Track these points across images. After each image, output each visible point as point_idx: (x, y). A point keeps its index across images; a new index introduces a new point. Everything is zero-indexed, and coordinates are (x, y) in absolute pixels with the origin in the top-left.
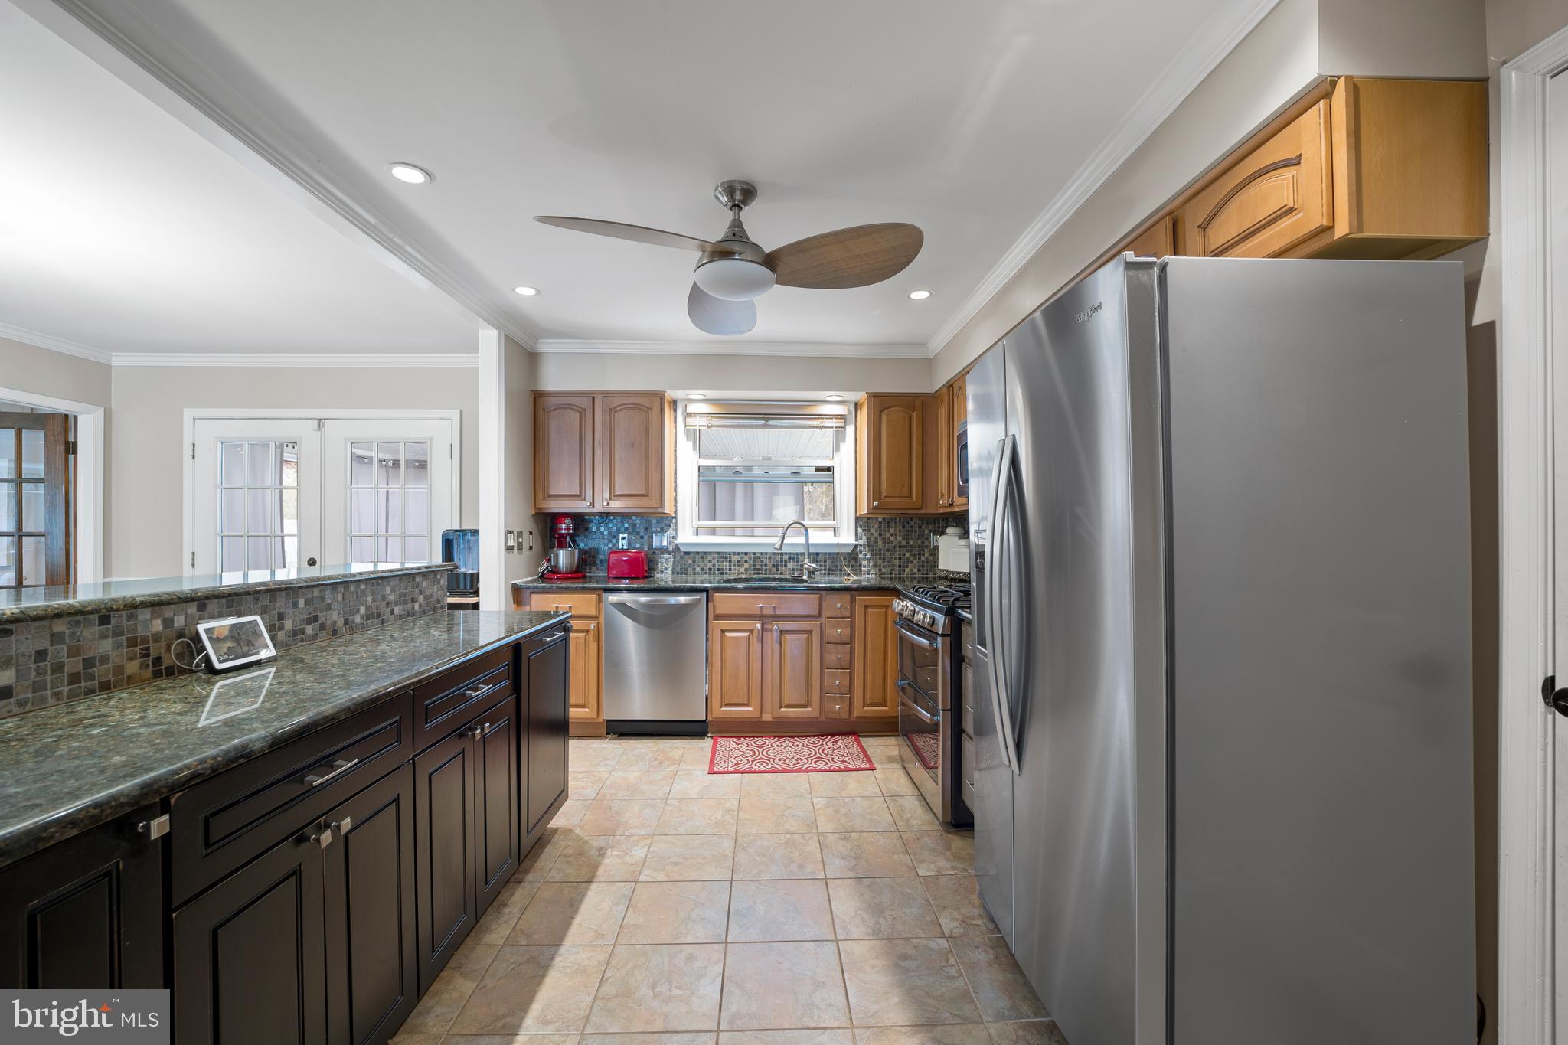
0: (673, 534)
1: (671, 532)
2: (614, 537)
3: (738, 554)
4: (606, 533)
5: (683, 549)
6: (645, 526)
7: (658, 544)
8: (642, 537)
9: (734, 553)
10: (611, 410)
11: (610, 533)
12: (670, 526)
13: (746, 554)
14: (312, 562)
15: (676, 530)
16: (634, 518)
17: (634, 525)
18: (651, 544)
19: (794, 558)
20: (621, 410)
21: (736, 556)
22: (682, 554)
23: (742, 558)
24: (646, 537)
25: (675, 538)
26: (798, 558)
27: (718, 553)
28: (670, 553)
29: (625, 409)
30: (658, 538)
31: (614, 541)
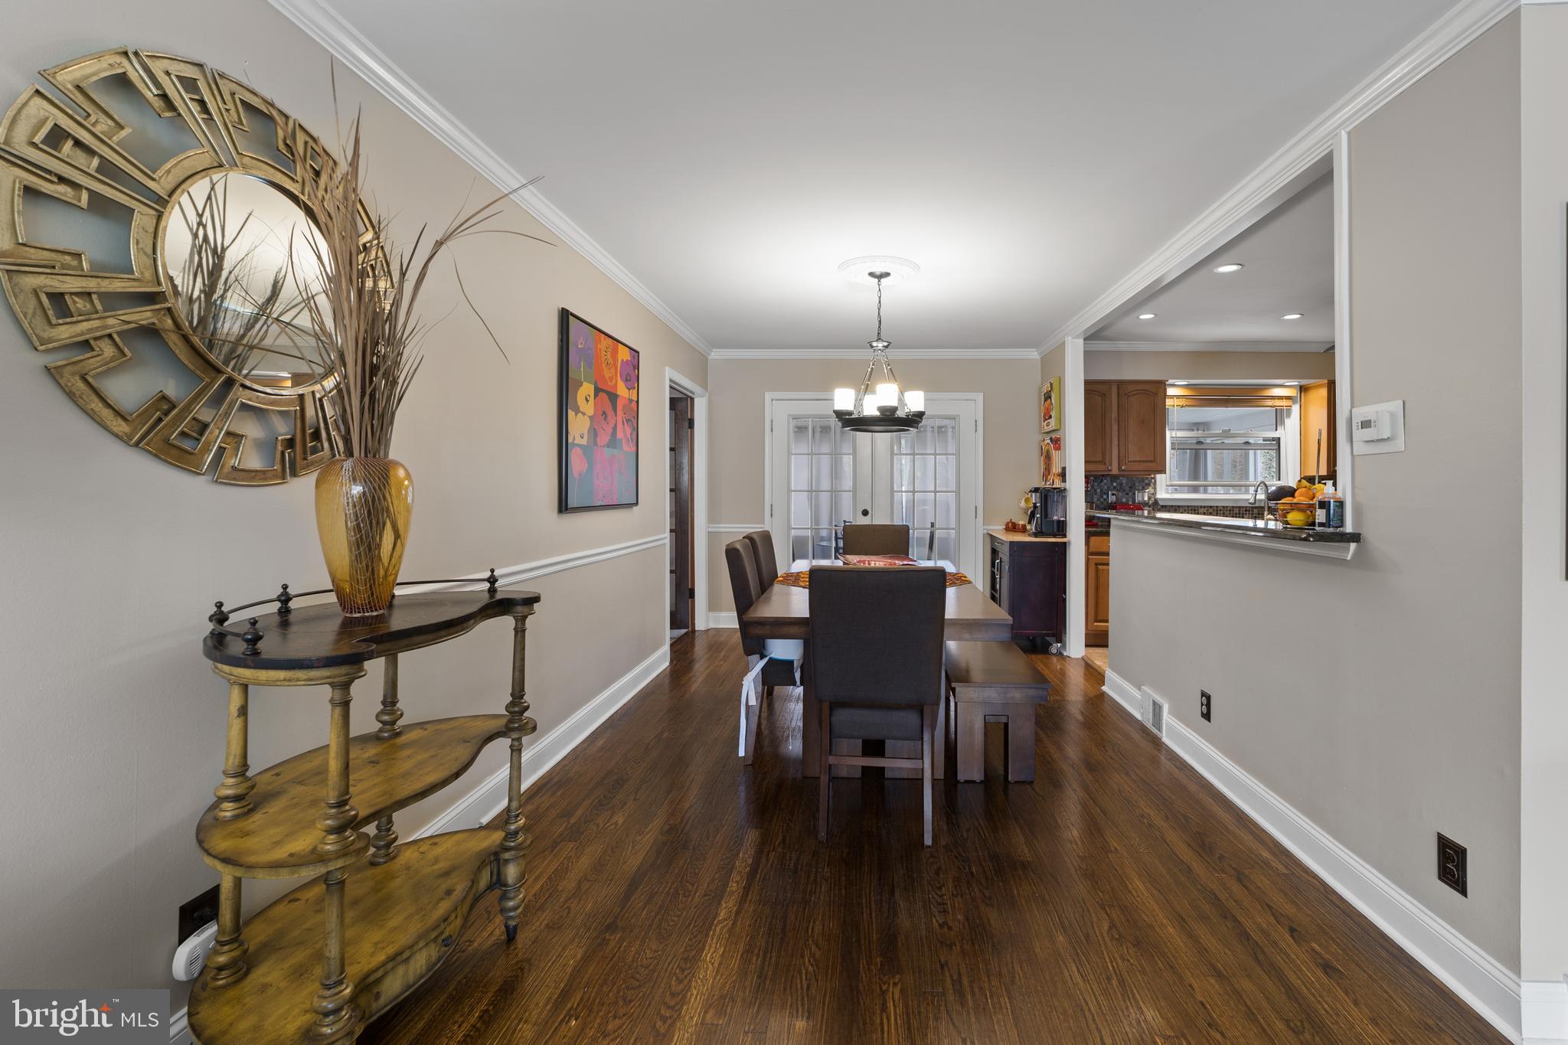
0: (1152, 491)
1: (1150, 490)
2: (1105, 494)
3: (1205, 507)
4: (1099, 490)
5: (1161, 503)
6: (1130, 485)
7: (1140, 499)
8: (1127, 494)
9: (1201, 507)
10: (1126, 394)
11: (1101, 490)
12: (1150, 485)
13: (1211, 507)
14: (865, 513)
15: (1155, 488)
16: (1121, 478)
17: (1121, 484)
18: (1134, 500)
19: (1249, 511)
20: (1133, 395)
21: (1203, 509)
22: (1159, 507)
23: (1207, 510)
24: (1130, 494)
25: (1154, 494)
26: (1253, 511)
27: (1188, 506)
28: (1149, 507)
29: (1136, 394)
30: (1140, 494)
31: (1105, 497)
